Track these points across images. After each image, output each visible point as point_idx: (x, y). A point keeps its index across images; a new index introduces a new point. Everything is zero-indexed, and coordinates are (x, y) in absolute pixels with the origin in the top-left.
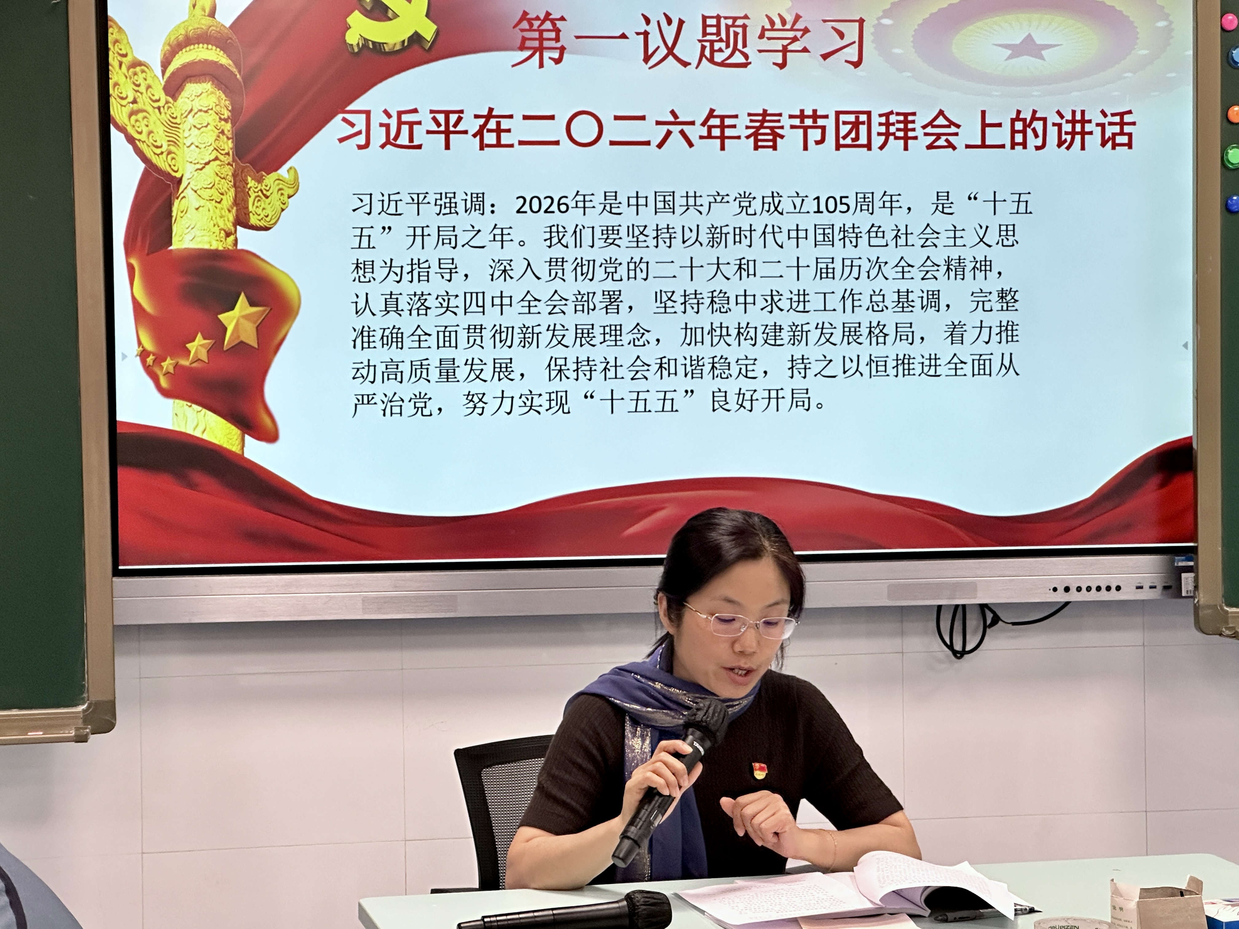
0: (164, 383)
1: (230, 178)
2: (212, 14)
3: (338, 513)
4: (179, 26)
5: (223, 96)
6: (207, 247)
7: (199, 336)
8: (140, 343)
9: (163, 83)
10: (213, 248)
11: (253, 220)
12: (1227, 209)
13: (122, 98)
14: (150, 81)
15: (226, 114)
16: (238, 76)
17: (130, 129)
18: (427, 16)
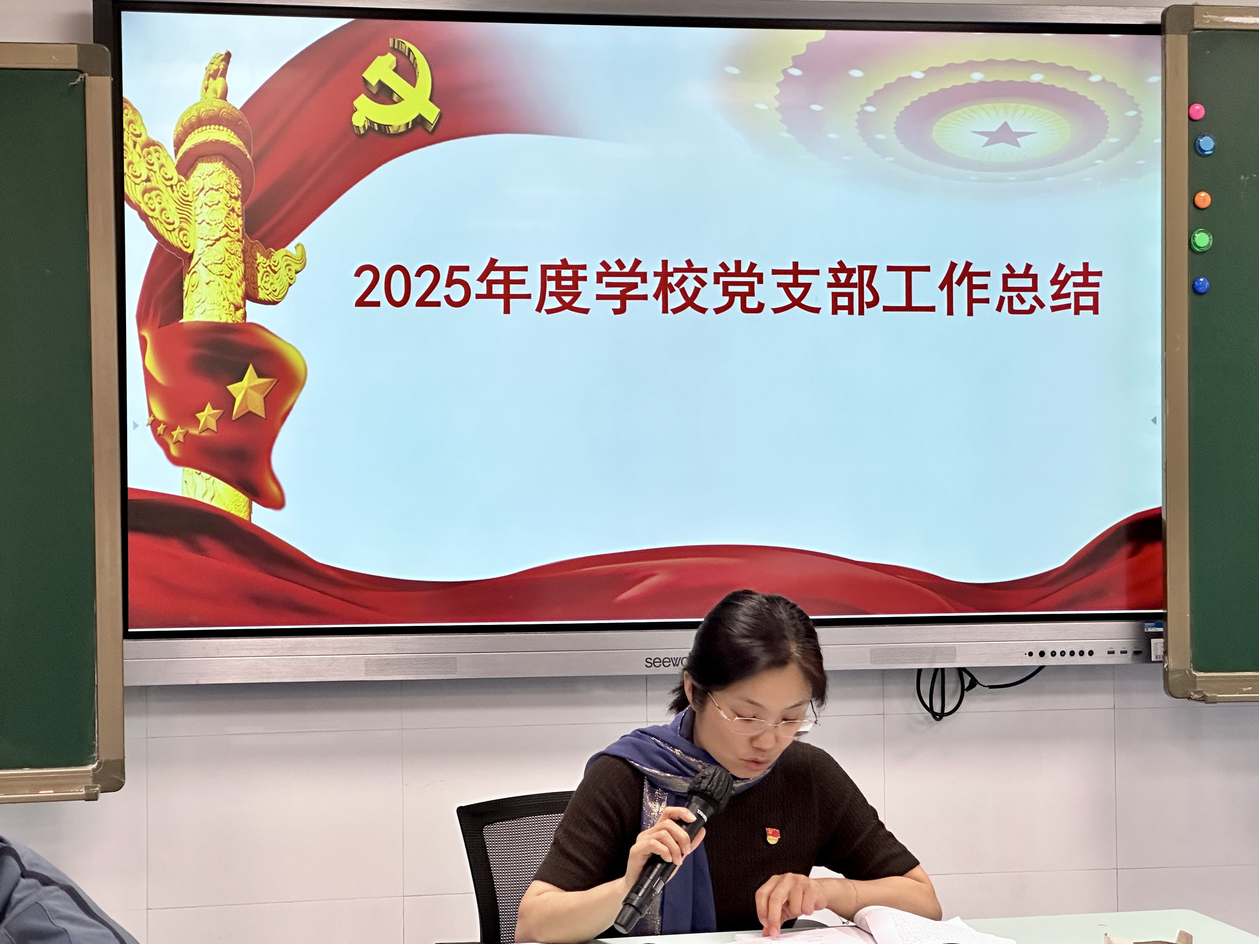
0: (174, 451)
1: (240, 254)
2: (224, 97)
3: (341, 578)
4: (191, 108)
5: (234, 175)
6: (217, 320)
7: (209, 406)
8: (151, 412)
9: (176, 162)
10: (223, 320)
11: (262, 295)
12: (1194, 290)
13: (136, 177)
14: (163, 160)
15: (236, 192)
16: (248, 156)
17: (143, 207)
18: (431, 99)
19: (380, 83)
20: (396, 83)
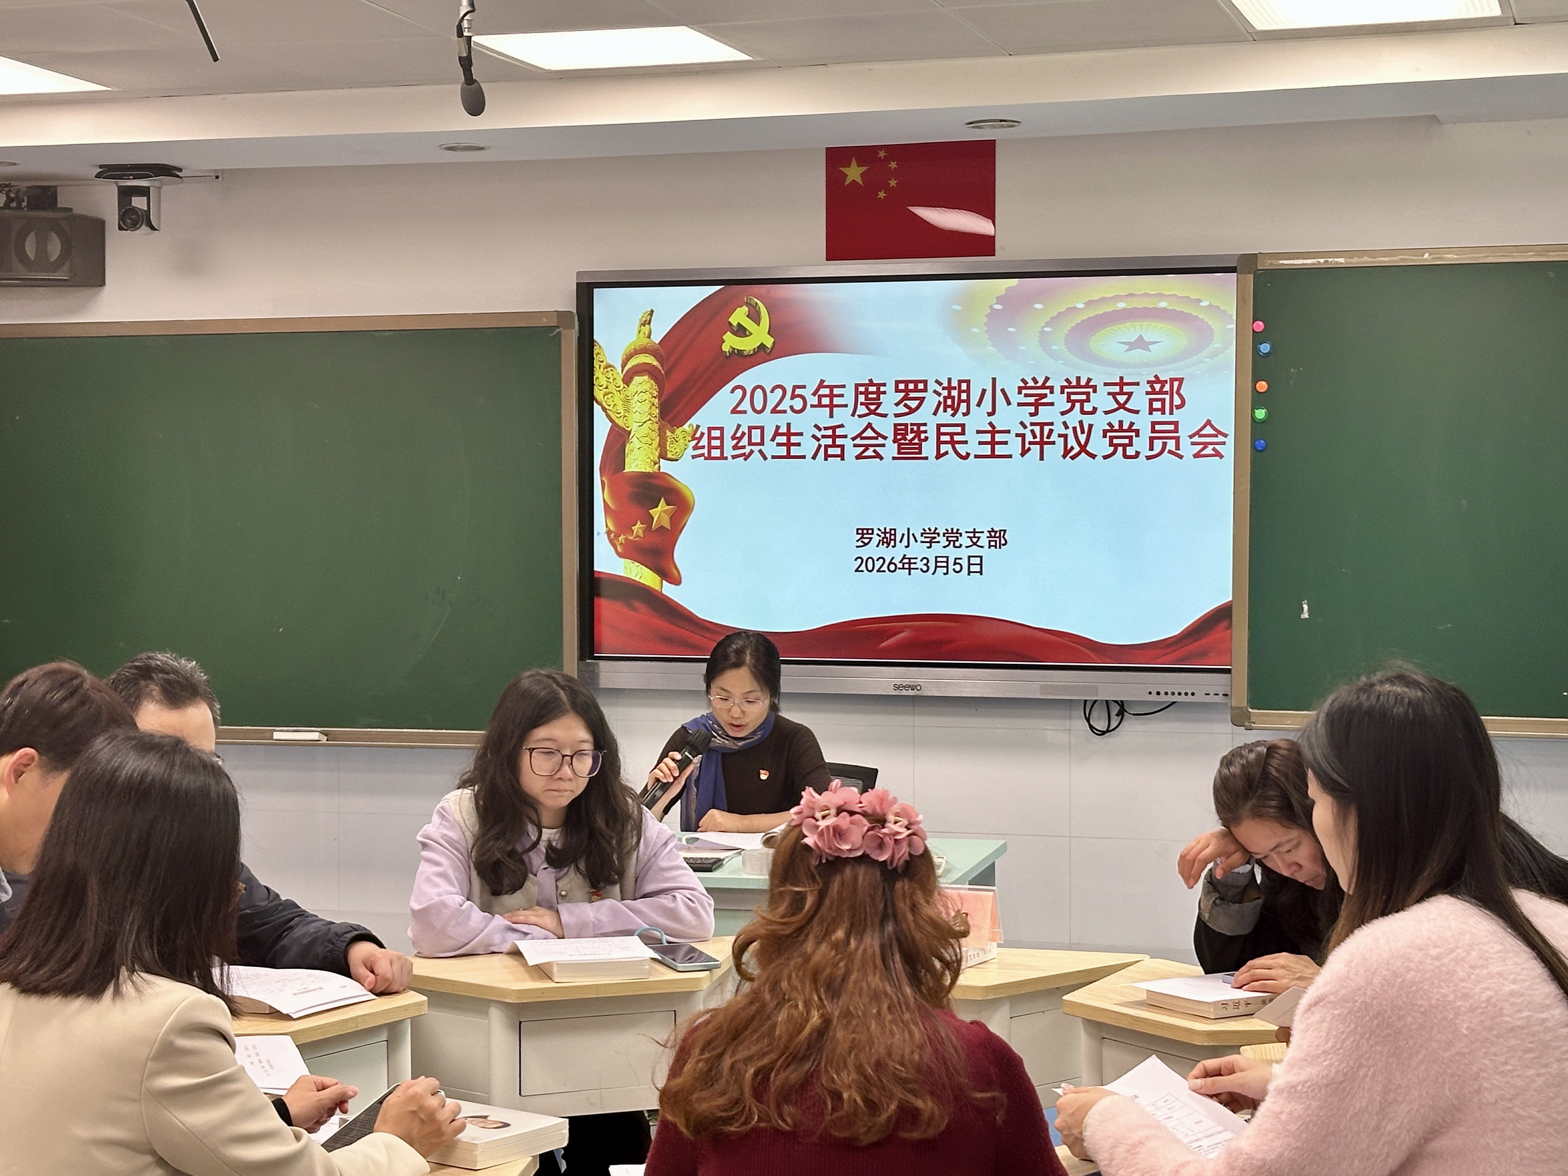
0: (619, 549)
1: (657, 431)
2: (649, 337)
3: (712, 627)
4: (631, 344)
5: (654, 384)
6: (644, 471)
7: (639, 523)
8: (607, 526)
9: (622, 376)
10: (647, 471)
11: (669, 455)
12: (1254, 448)
13: (601, 386)
14: (615, 375)
15: (656, 394)
16: (663, 372)
17: (604, 404)
18: (768, 333)
19: (739, 324)
20: (748, 324)
